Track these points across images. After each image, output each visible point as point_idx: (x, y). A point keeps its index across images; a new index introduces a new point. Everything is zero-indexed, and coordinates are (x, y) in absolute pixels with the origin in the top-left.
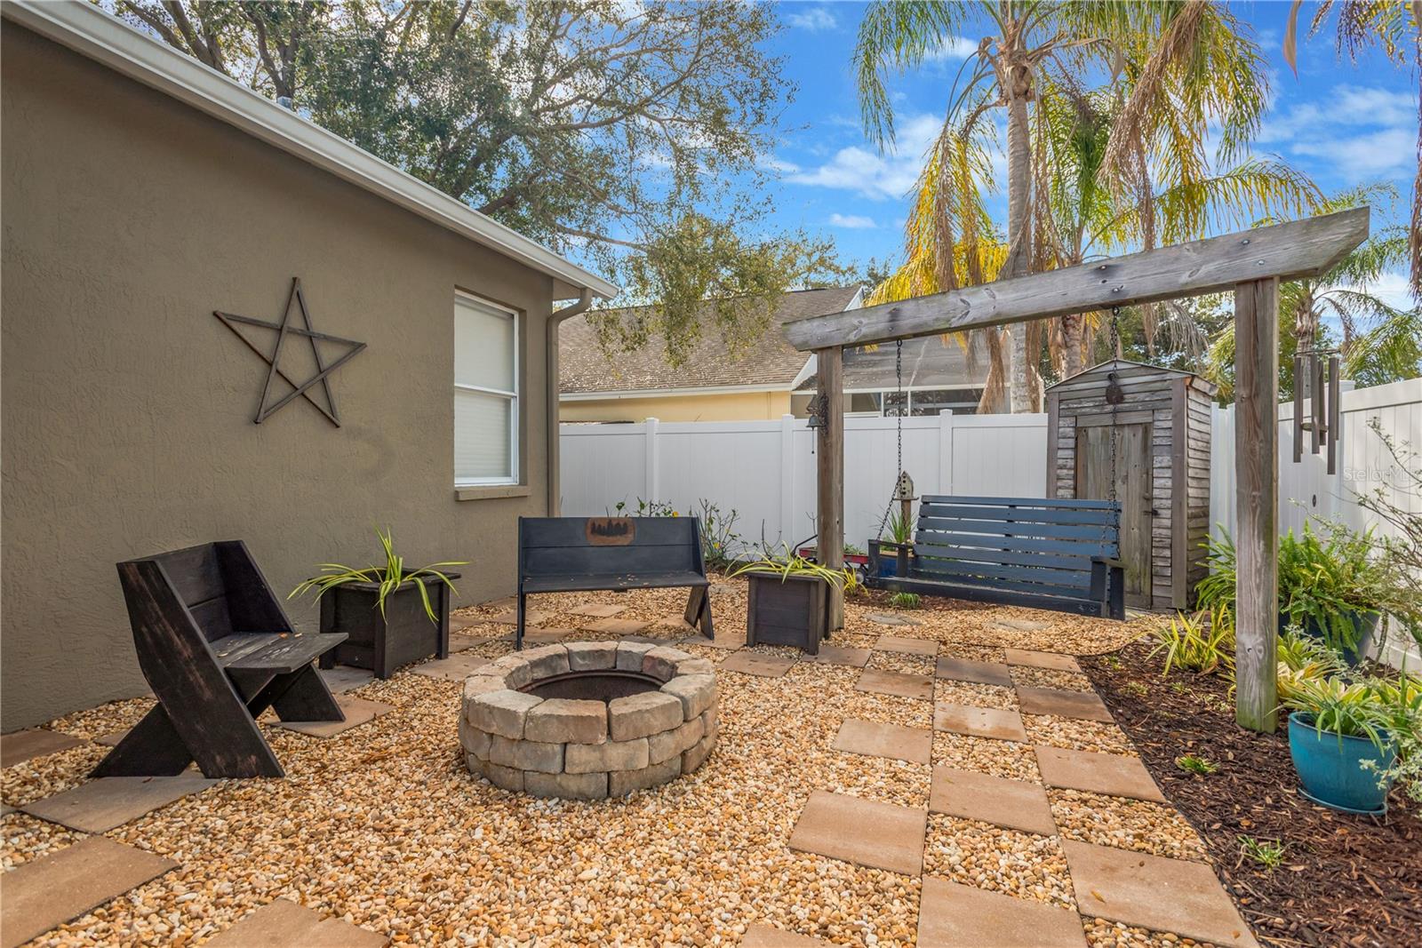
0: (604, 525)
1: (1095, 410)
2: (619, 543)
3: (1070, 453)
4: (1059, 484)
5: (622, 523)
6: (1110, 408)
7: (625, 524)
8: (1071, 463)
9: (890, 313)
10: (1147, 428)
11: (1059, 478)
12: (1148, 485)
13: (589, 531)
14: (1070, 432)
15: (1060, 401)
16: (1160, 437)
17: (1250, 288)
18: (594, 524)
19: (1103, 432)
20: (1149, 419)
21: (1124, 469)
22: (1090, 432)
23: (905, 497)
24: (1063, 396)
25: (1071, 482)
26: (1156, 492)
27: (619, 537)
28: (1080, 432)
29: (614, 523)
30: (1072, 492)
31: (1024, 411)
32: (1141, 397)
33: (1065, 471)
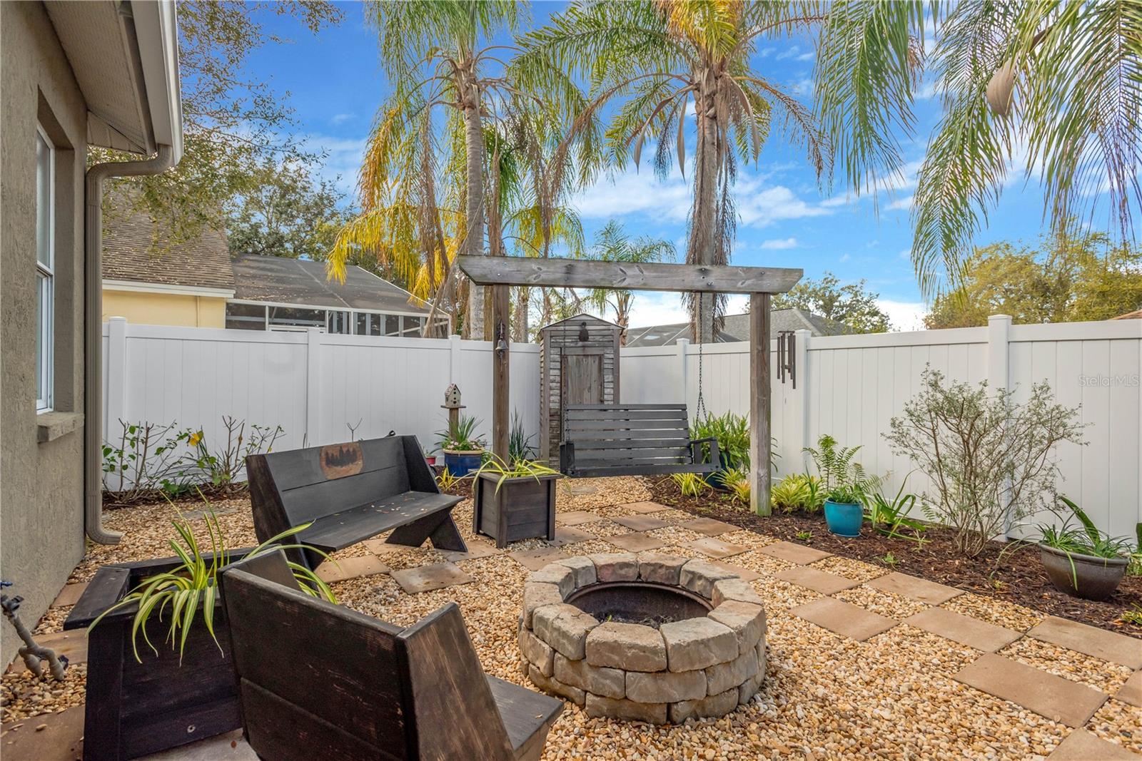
0: (337, 454)
1: (572, 345)
2: (352, 473)
3: (558, 372)
4: (551, 392)
5: (351, 450)
6: (580, 344)
7: (354, 451)
8: (558, 379)
9: (566, 267)
10: (601, 357)
11: (551, 389)
12: (602, 393)
13: (324, 463)
14: (558, 358)
15: (551, 337)
16: (607, 364)
17: (762, 296)
18: (327, 454)
19: (577, 359)
20: (602, 353)
21: (589, 383)
22: (569, 358)
23: (455, 406)
24: (553, 333)
25: (558, 391)
26: (606, 397)
27: (351, 465)
28: (563, 358)
29: (345, 450)
30: (559, 398)
31: (479, 339)
32: (597, 338)
33: (554, 384)
